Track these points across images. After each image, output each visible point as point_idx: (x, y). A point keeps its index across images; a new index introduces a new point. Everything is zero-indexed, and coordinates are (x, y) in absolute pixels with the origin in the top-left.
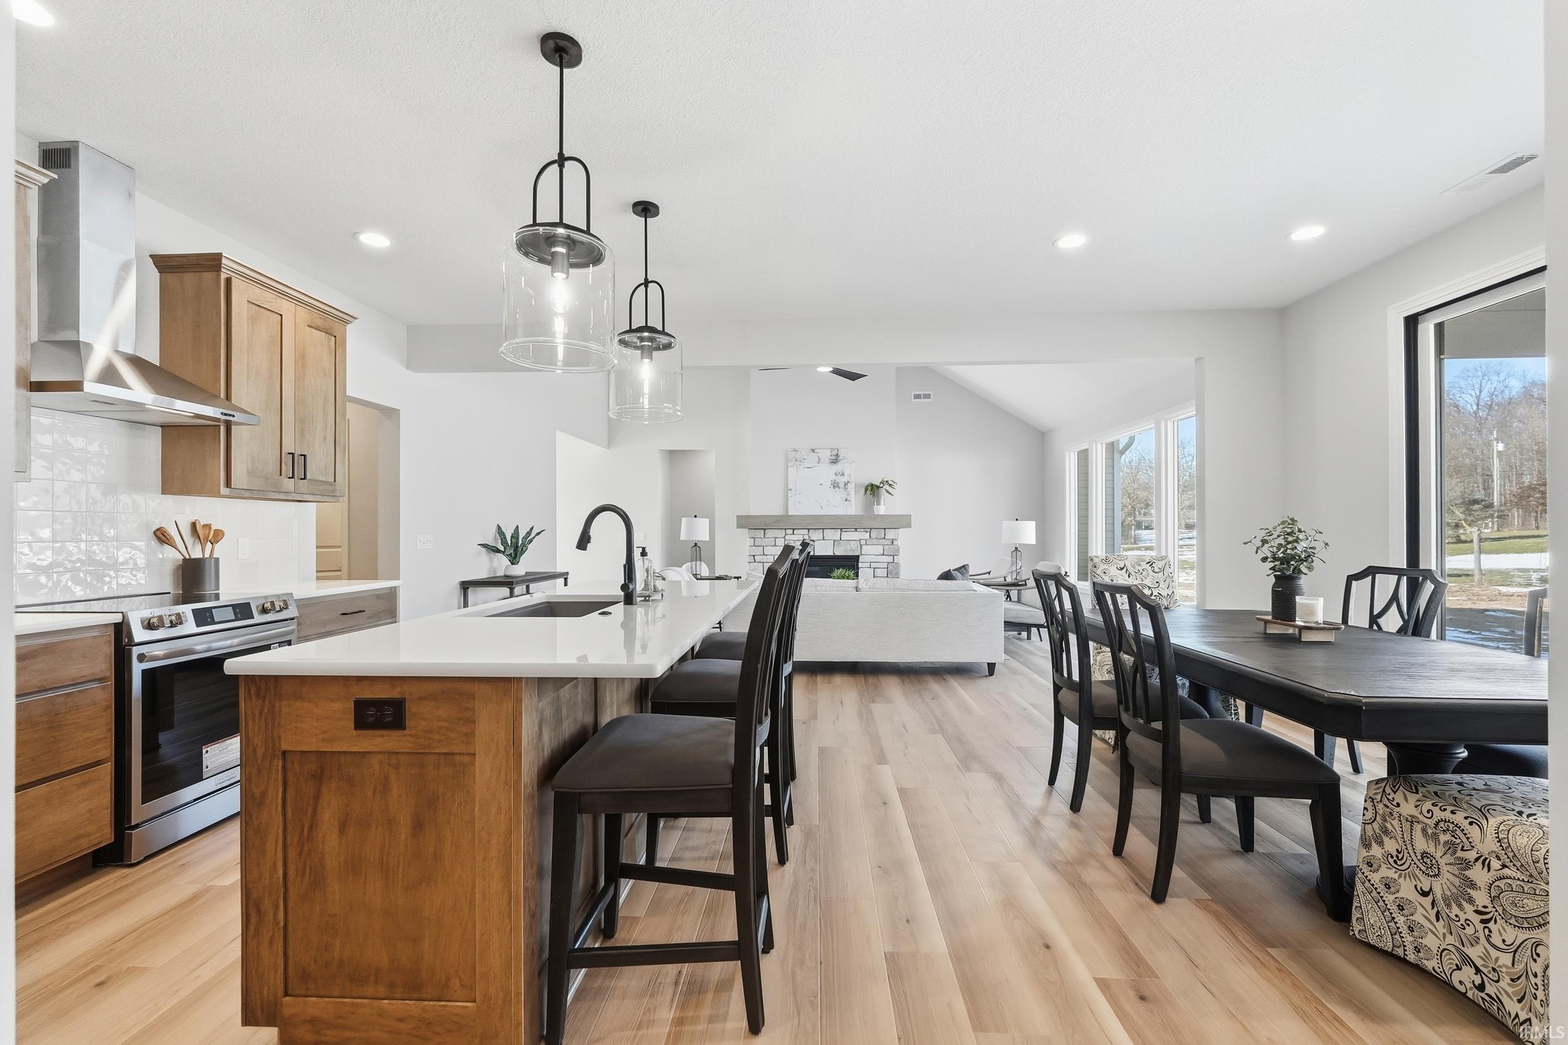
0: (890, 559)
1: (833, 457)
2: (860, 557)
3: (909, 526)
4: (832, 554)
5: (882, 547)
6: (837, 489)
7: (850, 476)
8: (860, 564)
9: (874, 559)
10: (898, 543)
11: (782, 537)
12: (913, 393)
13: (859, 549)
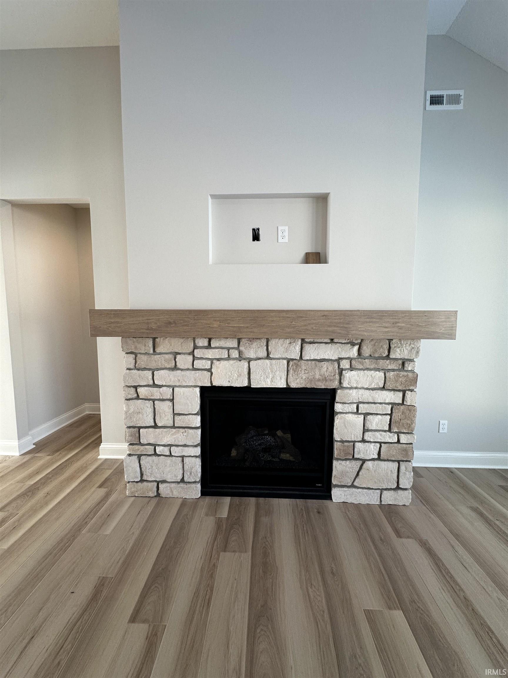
0: (397, 398)
2: (339, 391)
3: (451, 335)
4: (285, 387)
5: (382, 374)
8: (336, 405)
9: (367, 396)
11: (189, 354)
12: (429, 93)
13: (337, 377)
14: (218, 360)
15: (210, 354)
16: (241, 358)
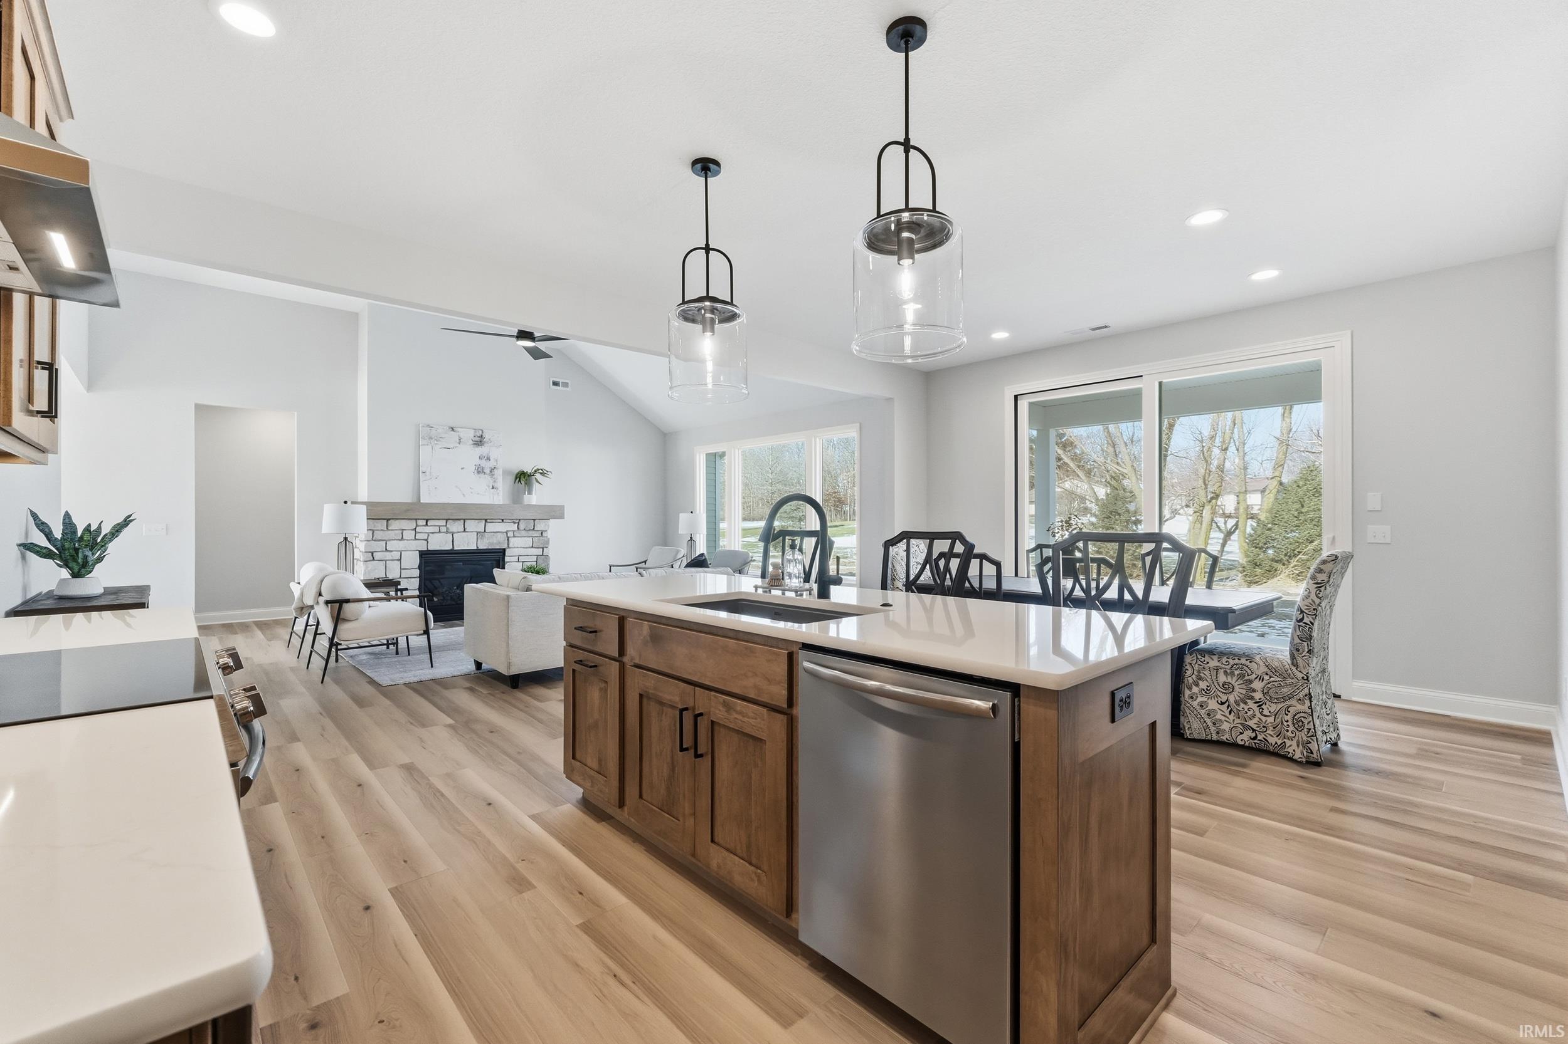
0: (539, 552)
1: (477, 439)
2: (507, 549)
3: (561, 517)
4: (476, 548)
5: (531, 539)
6: (482, 475)
7: (496, 461)
8: (506, 557)
9: (522, 551)
10: (549, 534)
11: (412, 530)
12: (551, 380)
13: (507, 541)
14: (433, 533)
15: (428, 529)
16: (447, 532)
